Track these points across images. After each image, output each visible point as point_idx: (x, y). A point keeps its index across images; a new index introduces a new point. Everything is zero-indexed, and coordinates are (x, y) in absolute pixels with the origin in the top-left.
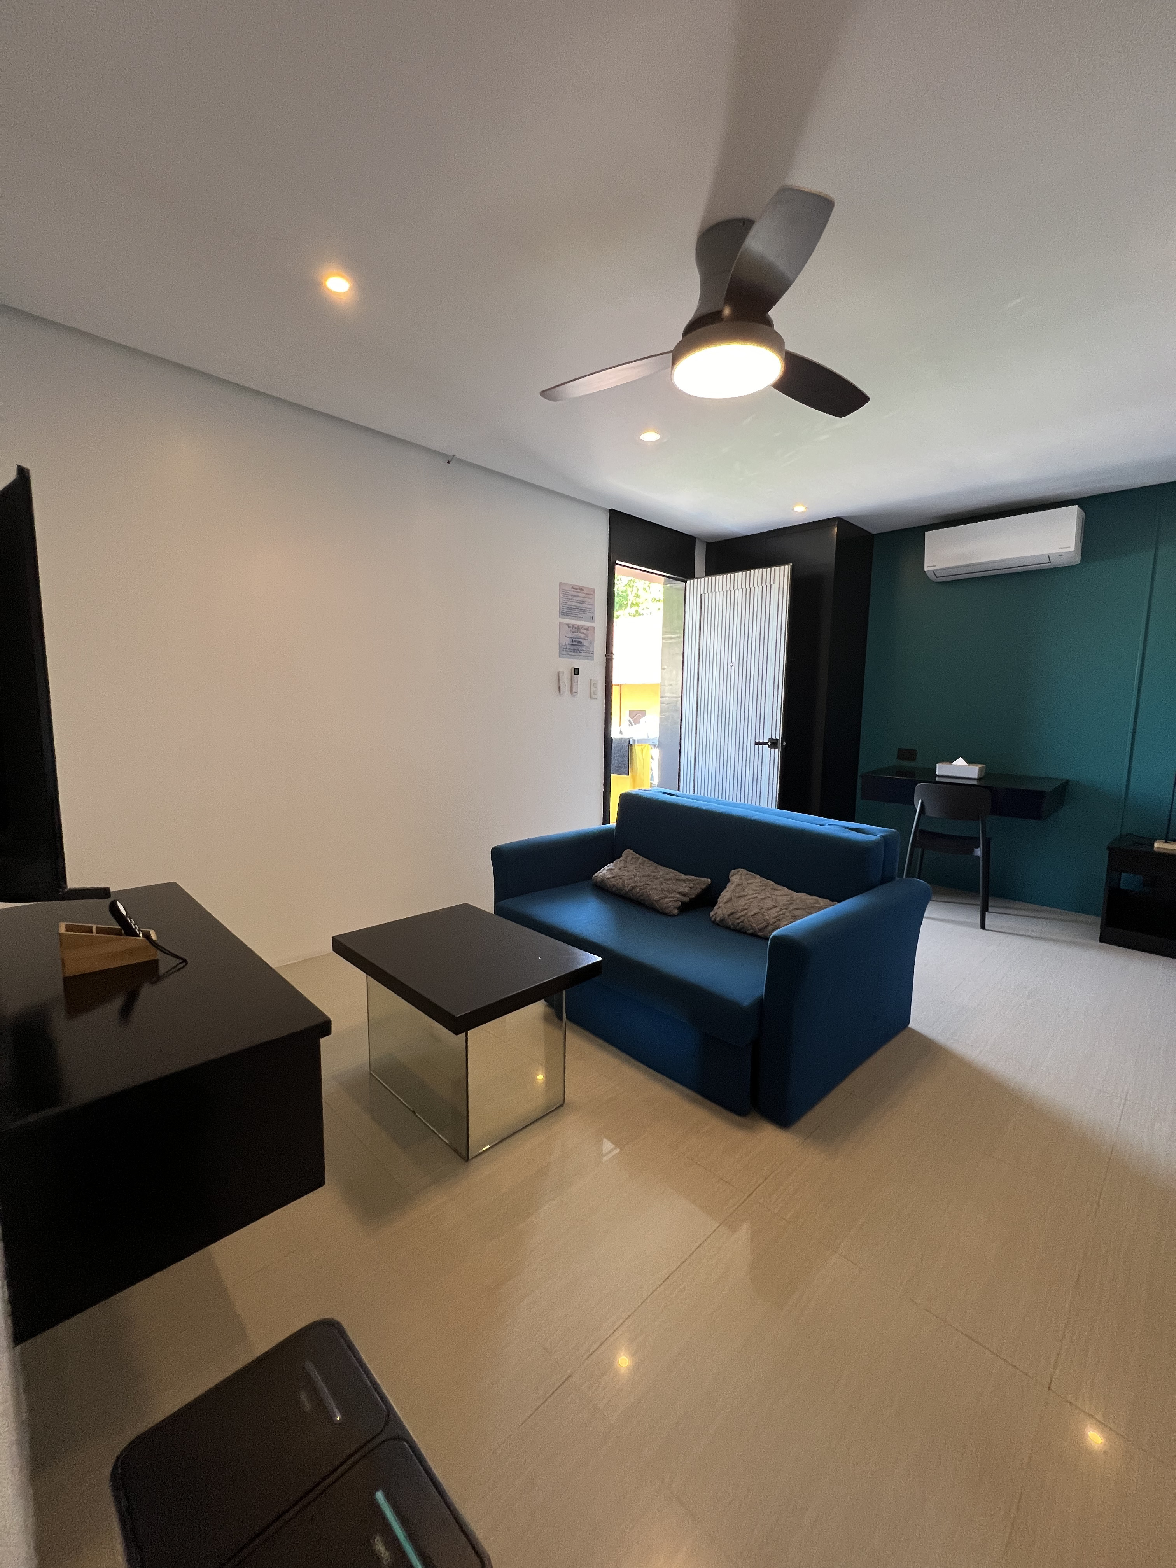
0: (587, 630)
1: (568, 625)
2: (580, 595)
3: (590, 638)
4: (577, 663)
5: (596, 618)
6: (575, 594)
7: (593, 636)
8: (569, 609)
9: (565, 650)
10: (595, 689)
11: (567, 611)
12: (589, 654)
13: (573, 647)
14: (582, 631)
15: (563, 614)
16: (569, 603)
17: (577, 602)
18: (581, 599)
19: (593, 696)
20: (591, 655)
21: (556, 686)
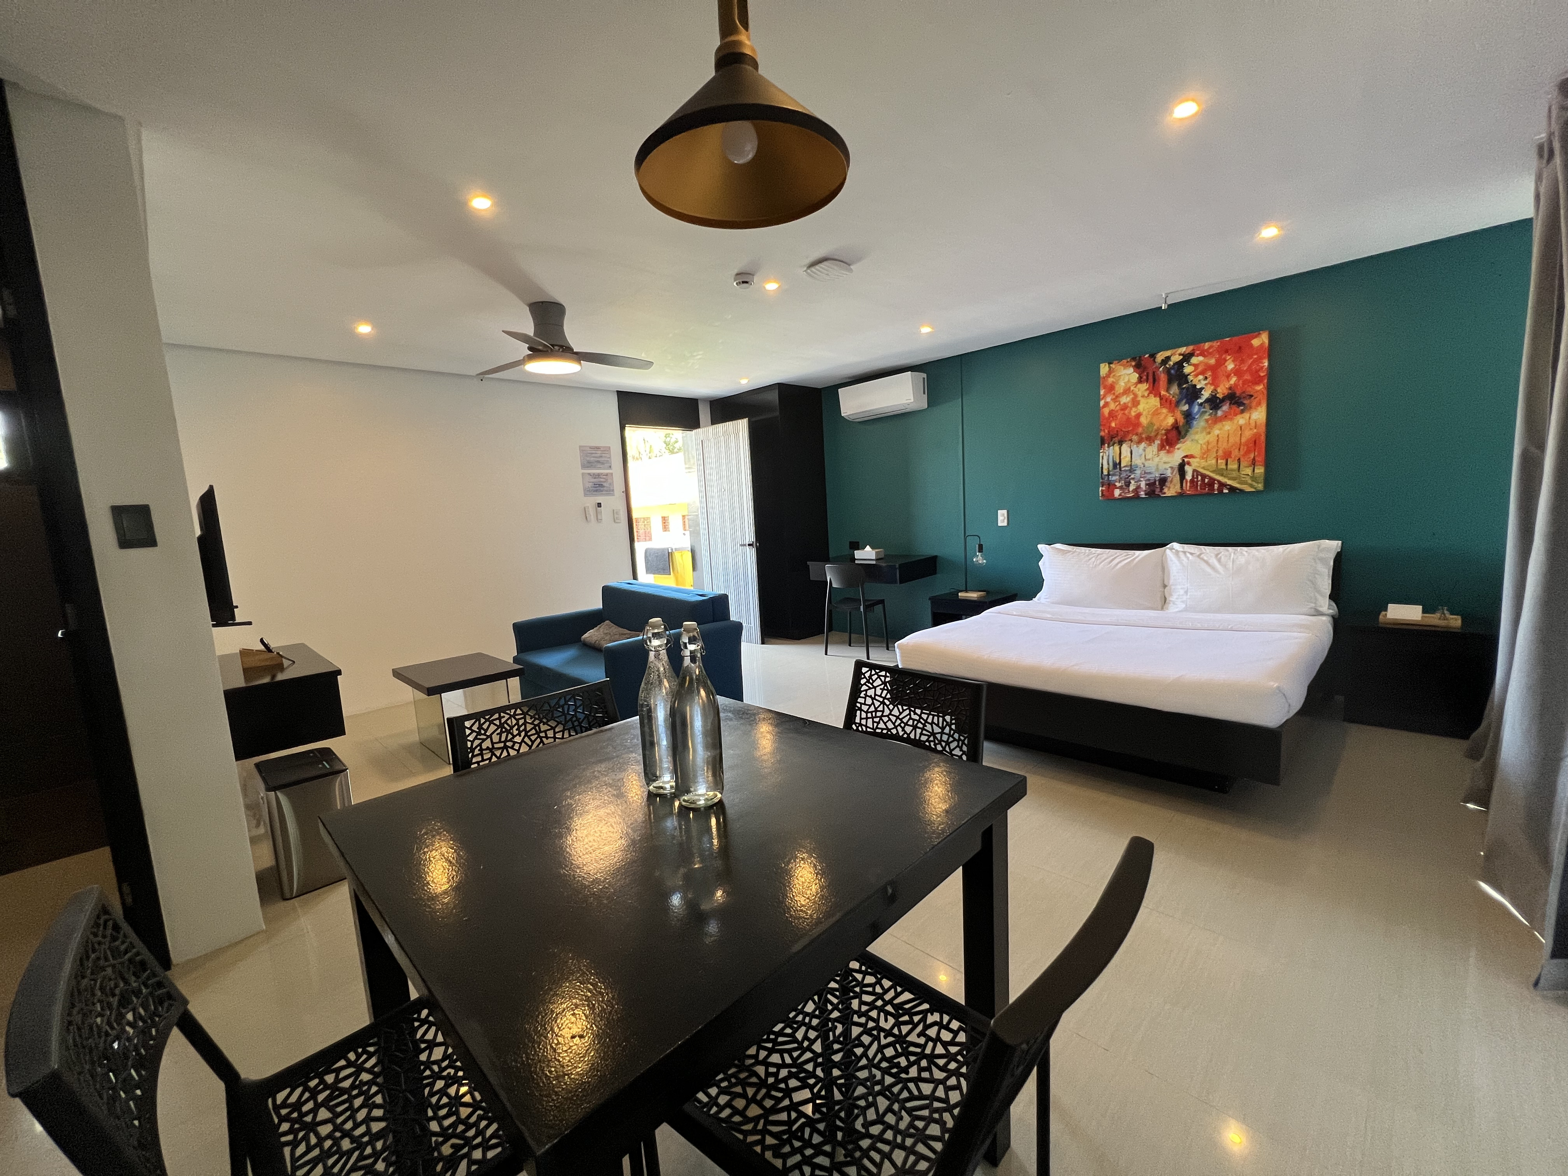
0: (607, 475)
1: (589, 474)
2: (597, 452)
3: (609, 481)
4: (599, 499)
5: (613, 466)
6: (594, 452)
7: (612, 479)
8: (589, 462)
9: (589, 491)
10: (617, 516)
11: (587, 464)
12: (610, 492)
13: (596, 489)
14: (601, 476)
15: (584, 466)
16: (588, 459)
17: (594, 457)
18: (599, 455)
19: (617, 521)
20: (612, 492)
21: (585, 518)
